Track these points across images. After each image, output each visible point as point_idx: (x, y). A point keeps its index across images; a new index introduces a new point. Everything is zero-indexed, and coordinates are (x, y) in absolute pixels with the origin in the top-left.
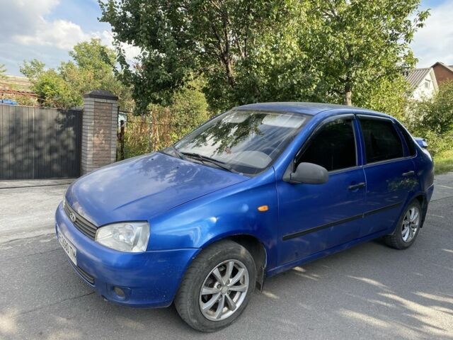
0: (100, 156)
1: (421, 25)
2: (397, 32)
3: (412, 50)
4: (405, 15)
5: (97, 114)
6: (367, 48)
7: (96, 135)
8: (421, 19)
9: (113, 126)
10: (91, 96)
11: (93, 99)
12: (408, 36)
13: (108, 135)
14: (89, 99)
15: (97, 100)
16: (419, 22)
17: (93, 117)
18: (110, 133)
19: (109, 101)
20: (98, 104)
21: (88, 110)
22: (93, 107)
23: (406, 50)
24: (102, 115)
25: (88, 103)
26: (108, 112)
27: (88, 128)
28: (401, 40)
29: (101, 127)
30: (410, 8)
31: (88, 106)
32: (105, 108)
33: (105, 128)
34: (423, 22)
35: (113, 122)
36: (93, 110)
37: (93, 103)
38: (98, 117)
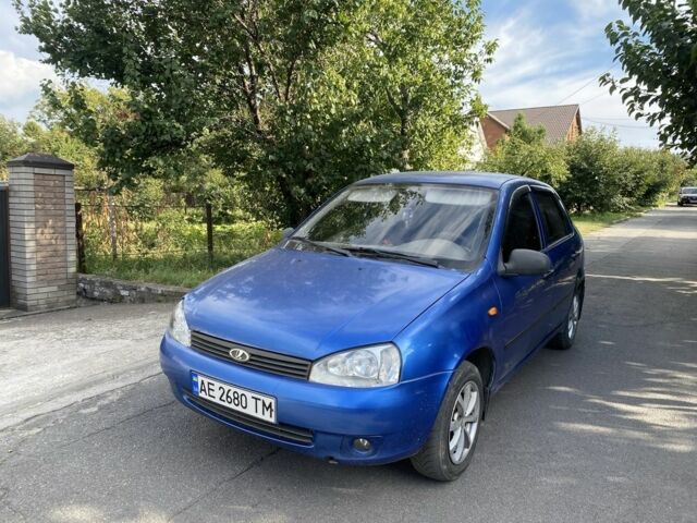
0: (49, 265)
1: (489, 60)
2: (462, 69)
3: (480, 93)
4: (467, 47)
5: (40, 195)
6: (427, 88)
7: (40, 231)
8: (489, 53)
9: (68, 213)
10: (26, 163)
11: (30, 170)
12: (476, 76)
13: (60, 230)
14: (23, 169)
15: (37, 170)
16: (487, 57)
17: (33, 201)
18: (64, 227)
19: (58, 172)
20: (41, 177)
21: (24, 188)
22: (32, 182)
23: (473, 93)
24: (48, 195)
25: (23, 176)
26: (58, 190)
27: (26, 219)
28: (467, 80)
29: (47, 215)
30: (473, 38)
31: (24, 182)
32: (52, 184)
33: (55, 216)
34: (491, 56)
35: (68, 207)
36: (31, 189)
37: (32, 176)
38: (41, 200)
